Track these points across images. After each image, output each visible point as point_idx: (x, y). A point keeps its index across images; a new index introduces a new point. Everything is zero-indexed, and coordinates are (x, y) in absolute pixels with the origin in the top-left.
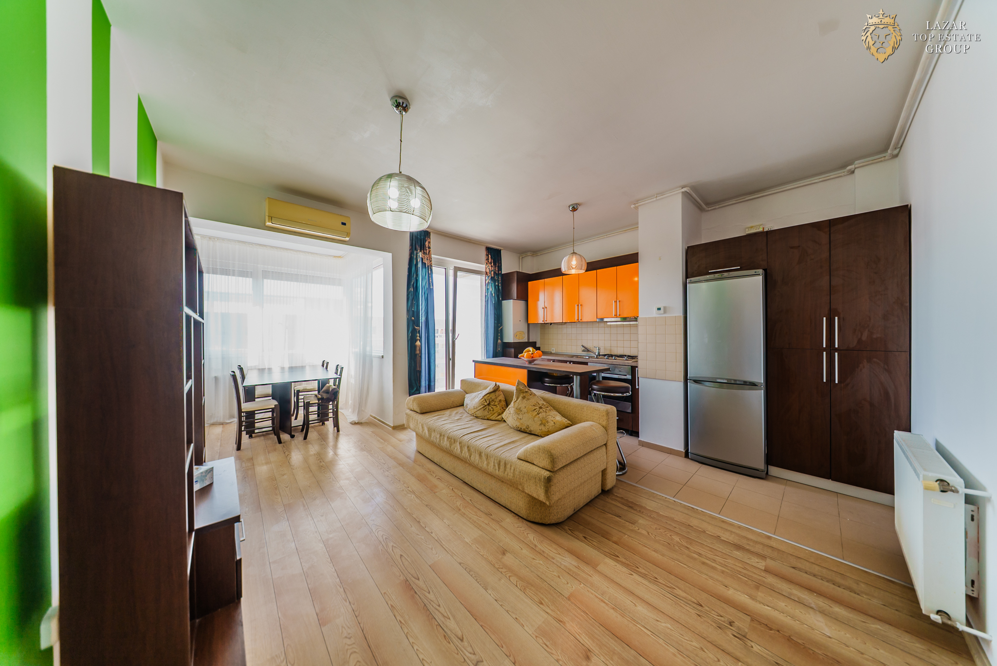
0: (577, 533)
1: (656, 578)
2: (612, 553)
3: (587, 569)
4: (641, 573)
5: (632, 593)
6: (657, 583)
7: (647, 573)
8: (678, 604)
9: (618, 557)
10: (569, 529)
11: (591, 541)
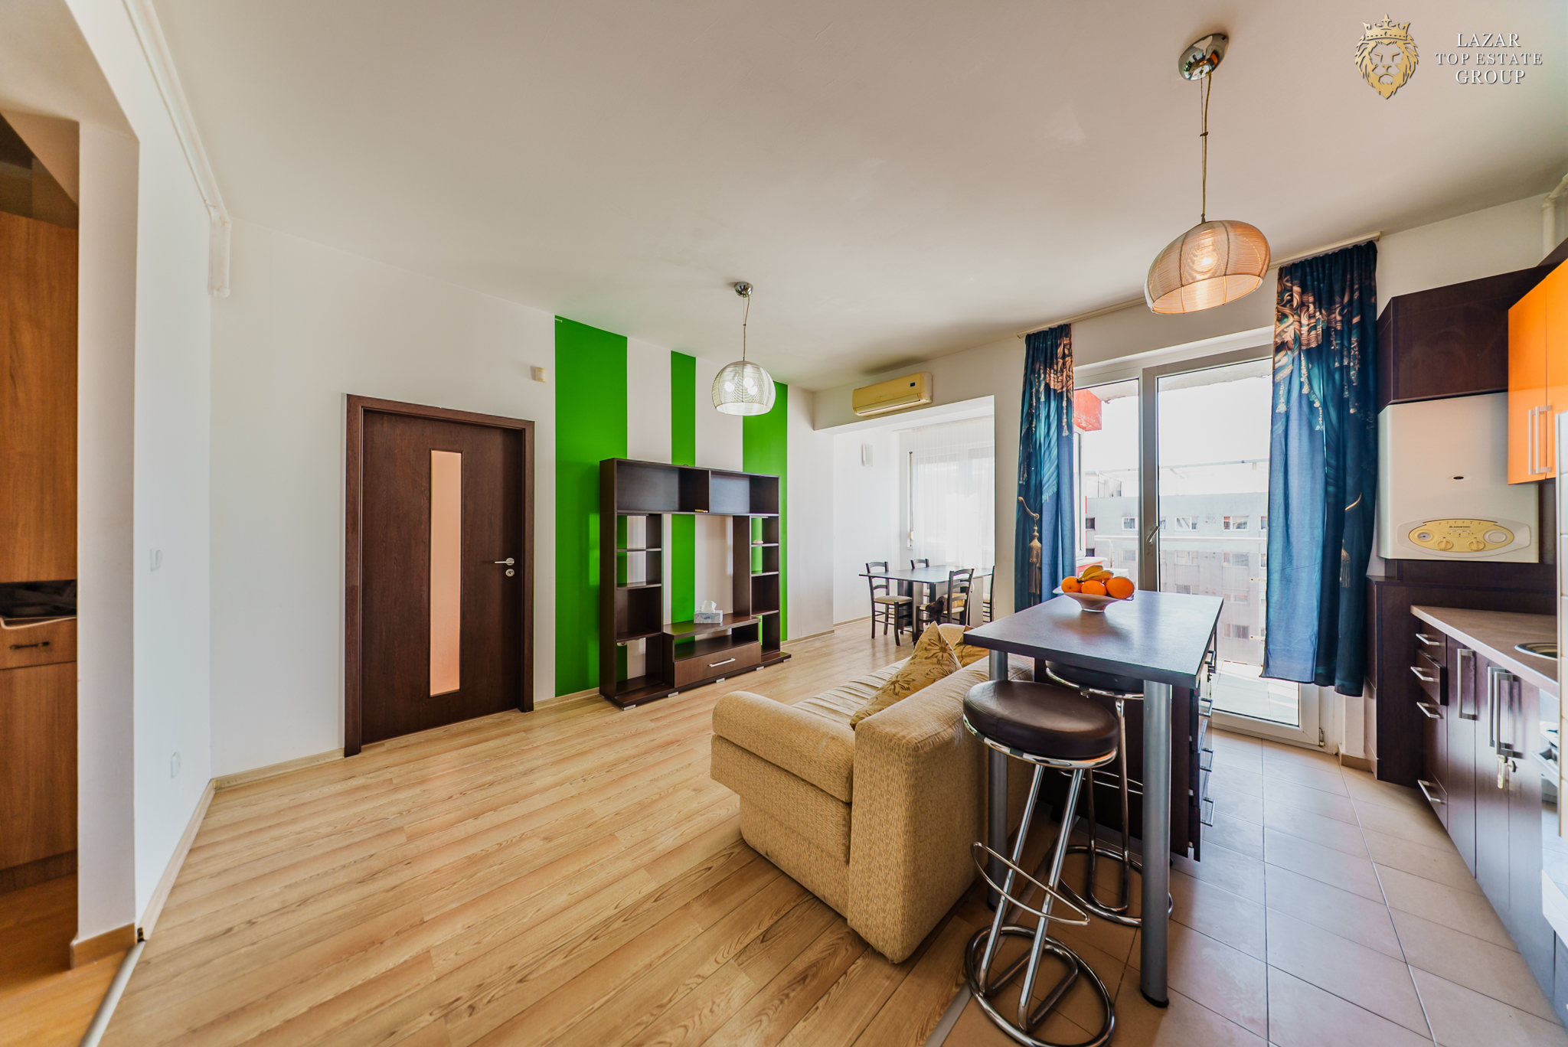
0: (722, 860)
1: (595, 939)
2: (665, 895)
3: (646, 858)
4: (614, 921)
5: (588, 897)
6: (589, 935)
7: (610, 929)
8: (543, 948)
9: (656, 901)
10: (732, 853)
11: (699, 874)
